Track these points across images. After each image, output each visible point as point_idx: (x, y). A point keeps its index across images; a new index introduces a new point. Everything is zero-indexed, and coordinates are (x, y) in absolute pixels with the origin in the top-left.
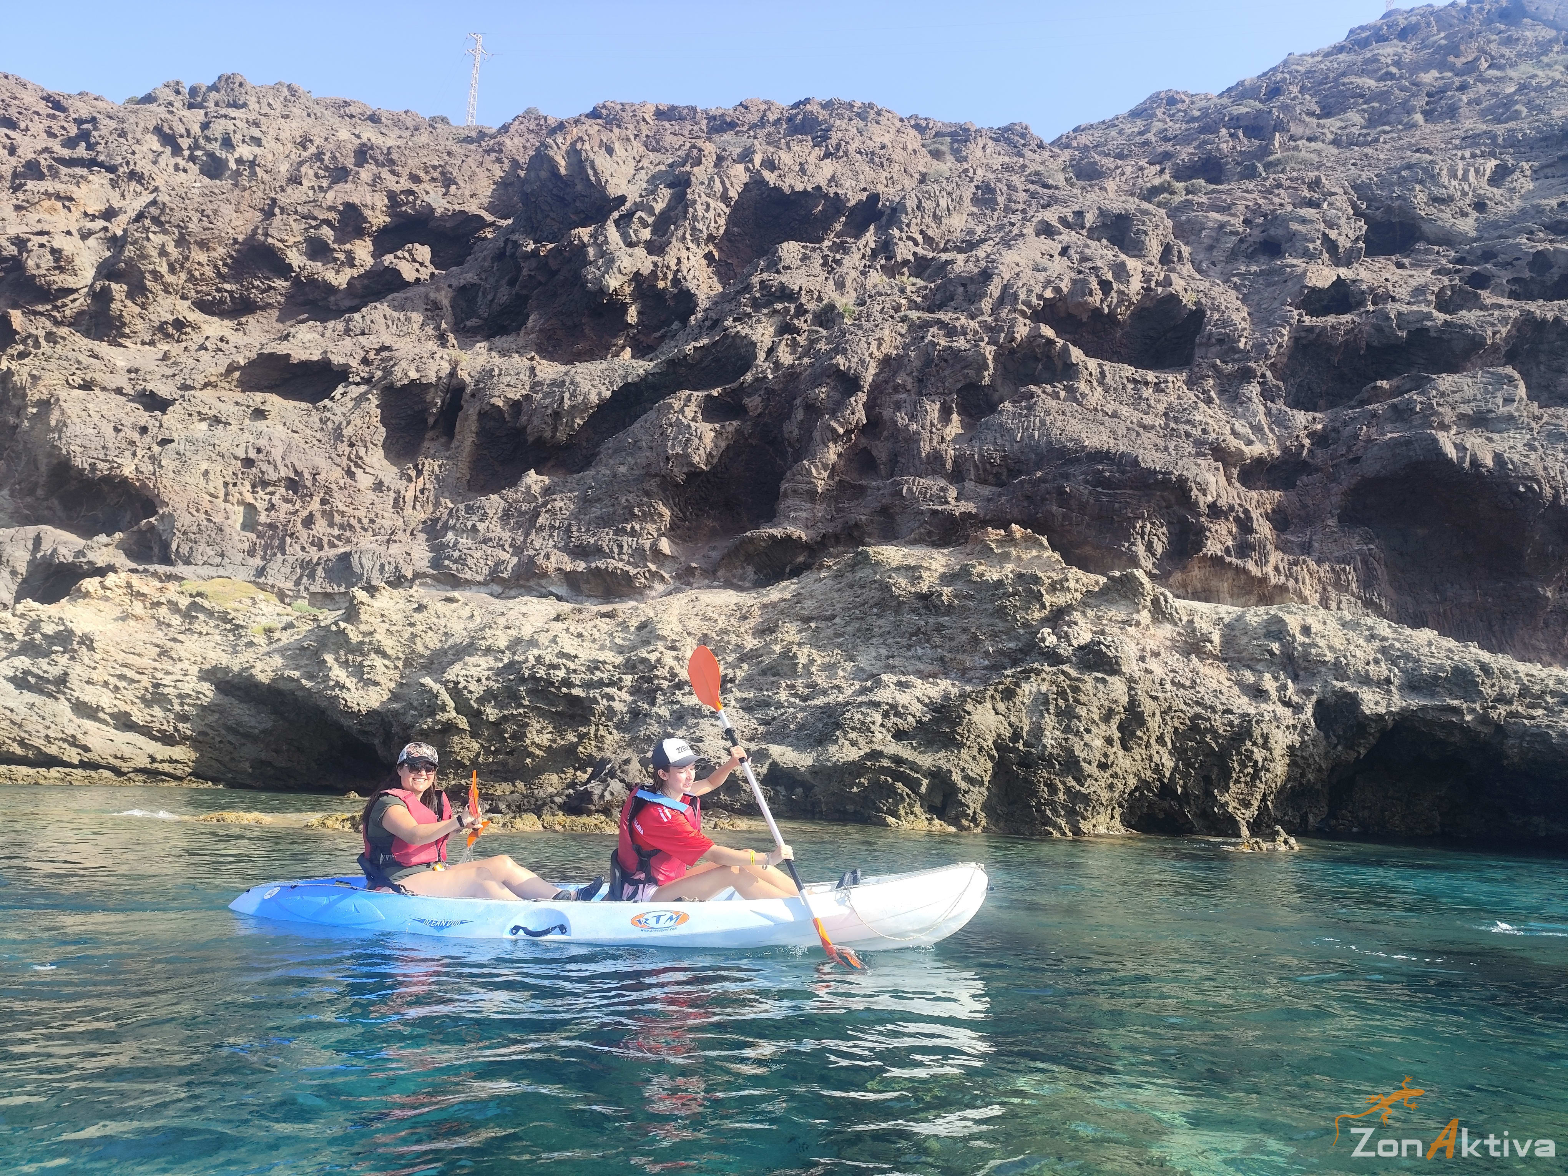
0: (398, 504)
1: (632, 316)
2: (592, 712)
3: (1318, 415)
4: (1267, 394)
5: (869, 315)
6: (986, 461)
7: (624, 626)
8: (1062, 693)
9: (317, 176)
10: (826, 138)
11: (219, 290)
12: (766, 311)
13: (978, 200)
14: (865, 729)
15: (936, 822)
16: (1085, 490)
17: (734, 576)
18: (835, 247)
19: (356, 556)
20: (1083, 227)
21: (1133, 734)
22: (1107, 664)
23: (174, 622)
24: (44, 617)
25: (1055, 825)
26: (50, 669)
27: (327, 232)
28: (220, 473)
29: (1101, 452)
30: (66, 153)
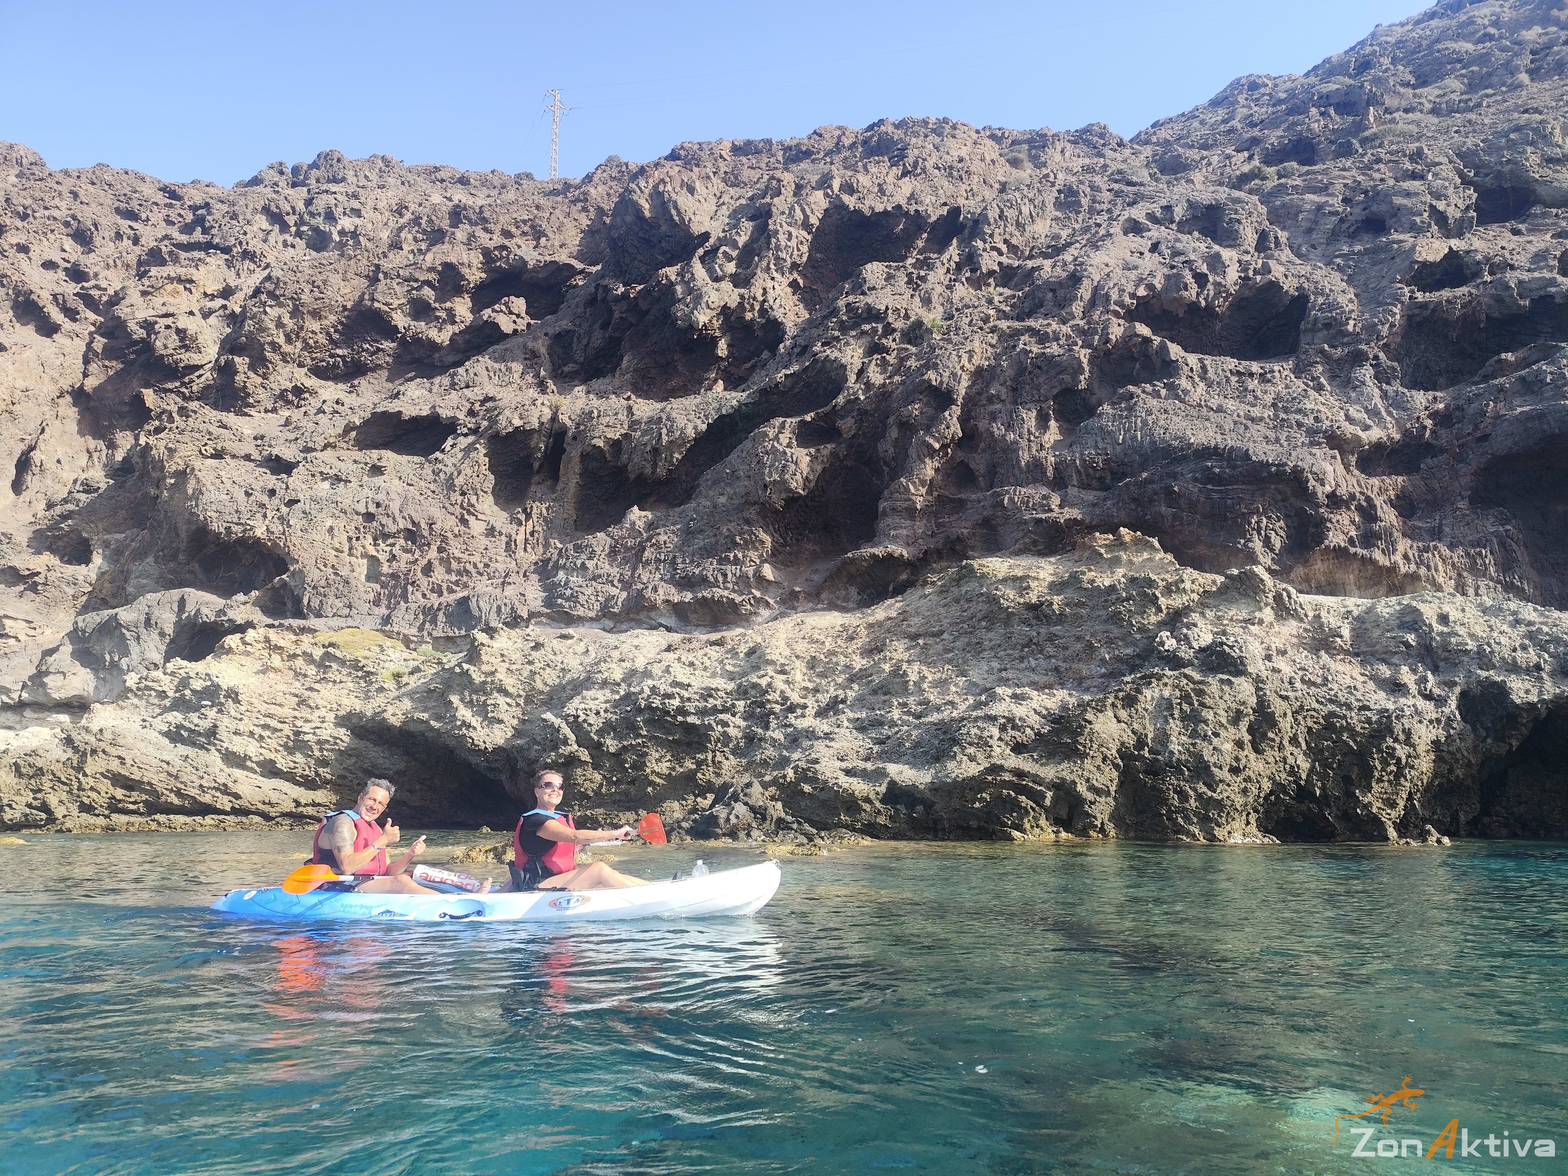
0: (510, 547)
1: (722, 349)
2: (708, 739)
3: (1439, 394)
4: (1382, 376)
5: (958, 329)
6: (1088, 465)
7: (734, 653)
8: (1186, 697)
9: (415, 240)
10: (902, 157)
11: (332, 356)
12: (853, 333)
13: (1061, 204)
14: (983, 743)
15: (1064, 835)
16: (1194, 489)
17: (838, 598)
18: (919, 265)
19: (474, 600)
20: (1172, 222)
21: (1264, 736)
22: (1231, 664)
23: (309, 673)
24: (192, 674)
25: (1188, 833)
26: (201, 722)
27: (428, 293)
28: (344, 528)
29: (1208, 448)
30: (184, 238)
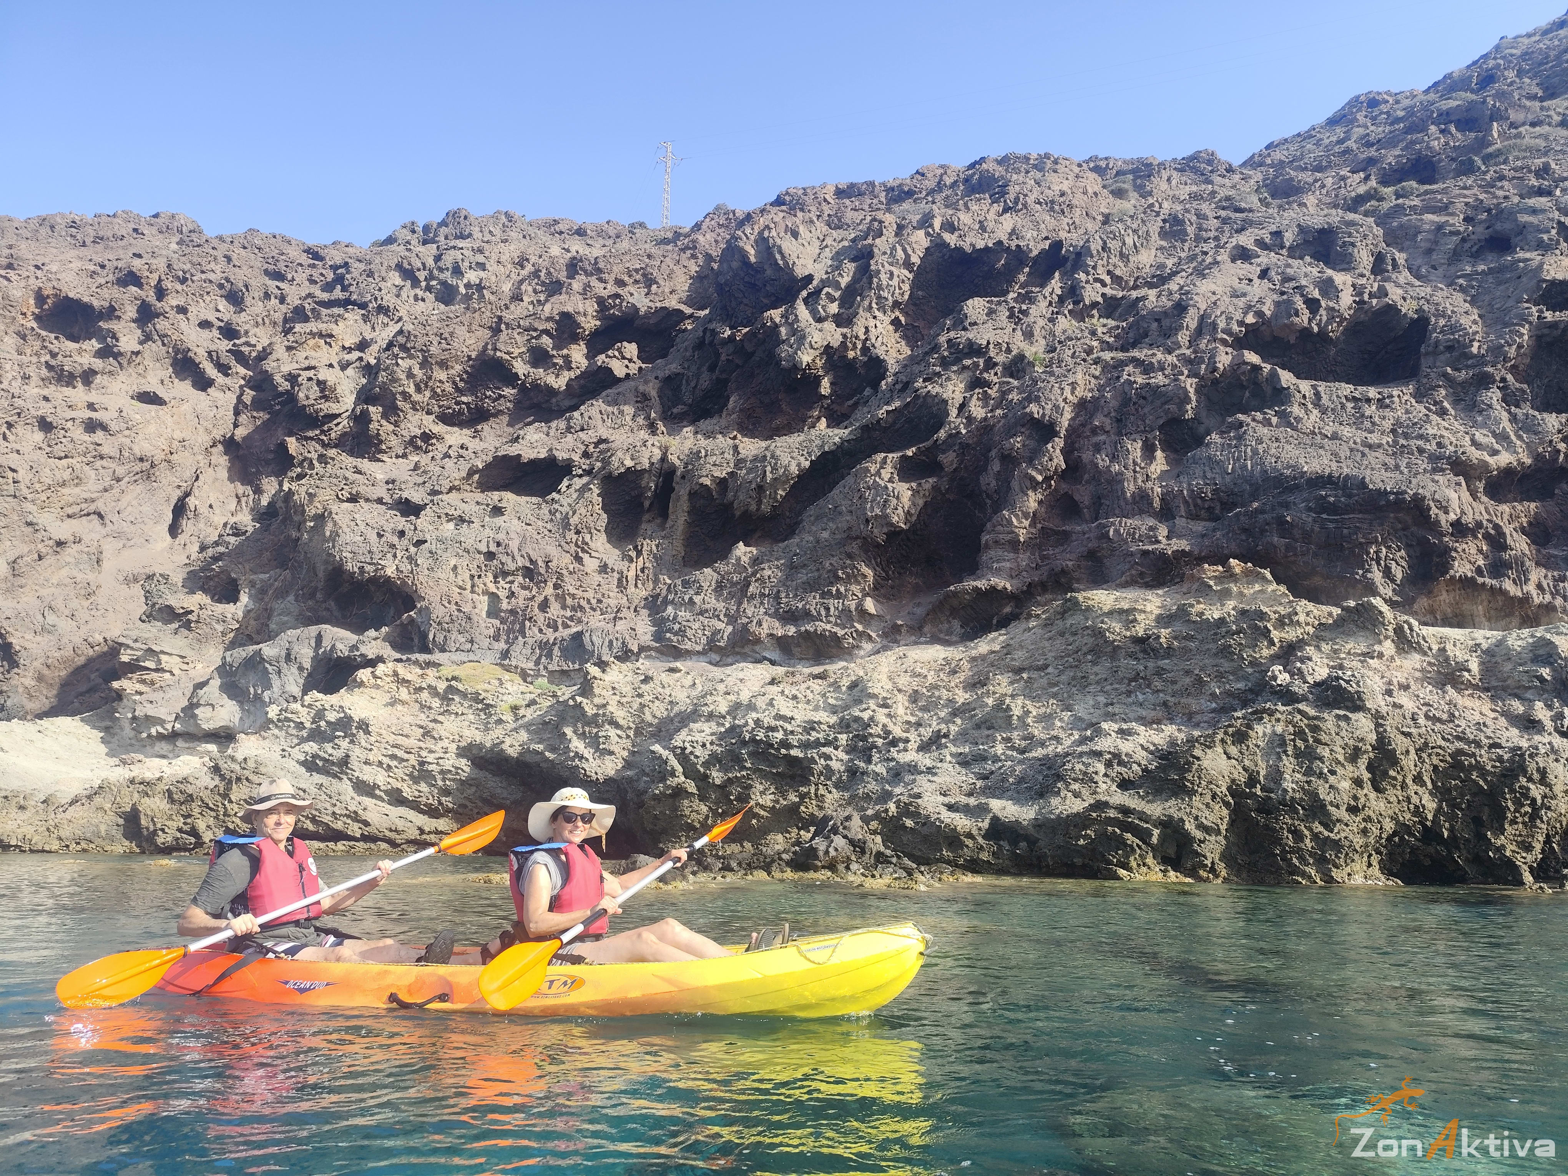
0: (622, 584)
1: (825, 387)
2: (811, 772)
4: (1510, 399)
5: (1060, 361)
6: (1196, 496)
7: (836, 686)
8: (1300, 734)
9: (535, 291)
10: (1003, 193)
11: (457, 403)
12: (955, 368)
13: (1166, 233)
14: (1088, 779)
15: (1172, 873)
16: (1308, 518)
17: (941, 631)
18: (1021, 298)
19: (587, 635)
20: (1282, 247)
21: (1385, 774)
22: (1348, 699)
23: (434, 705)
24: (327, 707)
25: (1304, 874)
26: (334, 752)
27: (546, 341)
28: (467, 566)
29: (1322, 477)
30: (325, 296)
